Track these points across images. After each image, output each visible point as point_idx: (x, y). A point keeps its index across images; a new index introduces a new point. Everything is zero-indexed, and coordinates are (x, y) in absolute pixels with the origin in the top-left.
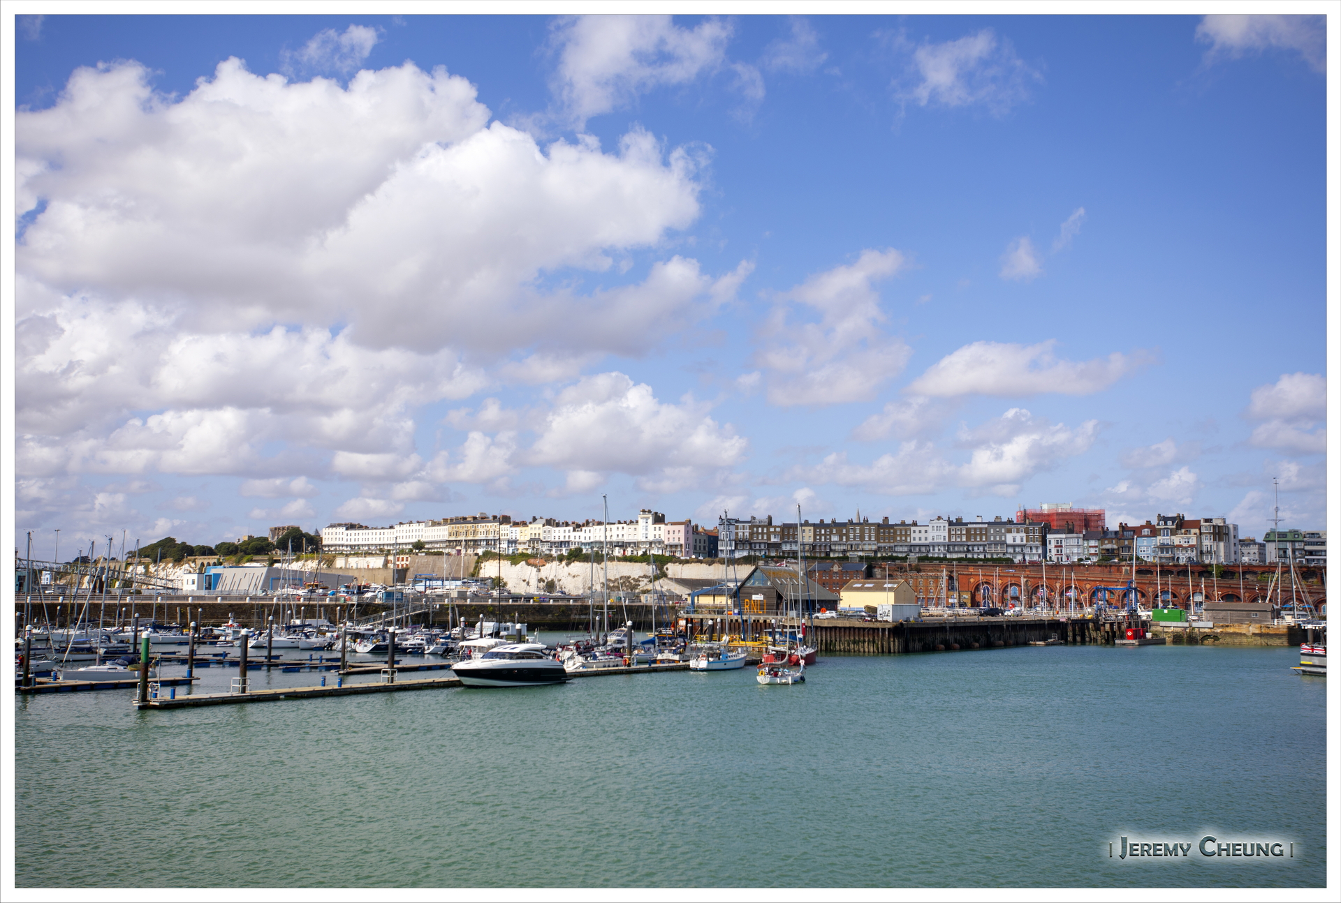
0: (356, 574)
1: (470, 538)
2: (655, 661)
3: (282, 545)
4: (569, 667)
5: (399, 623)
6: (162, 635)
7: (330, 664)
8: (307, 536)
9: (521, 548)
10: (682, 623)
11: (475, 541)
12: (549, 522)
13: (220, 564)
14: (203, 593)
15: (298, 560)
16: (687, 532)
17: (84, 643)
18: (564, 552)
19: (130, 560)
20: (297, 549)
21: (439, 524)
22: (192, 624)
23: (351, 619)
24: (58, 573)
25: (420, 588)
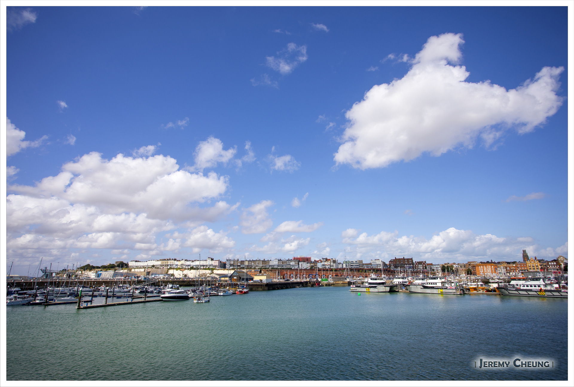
0: (137, 273)
2: (211, 294)
3: (118, 266)
4: (190, 295)
5: (147, 285)
6: (85, 289)
7: (129, 296)
8: (125, 264)
9: (179, 267)
10: (217, 284)
11: (167, 265)
12: (186, 260)
13: (102, 271)
14: (96, 278)
15: (122, 270)
16: (219, 263)
17: (63, 291)
18: (189, 267)
19: (77, 270)
20: (122, 267)
21: (159, 261)
22: (94, 286)
23: (135, 284)
24: (57, 273)
25: (153, 276)
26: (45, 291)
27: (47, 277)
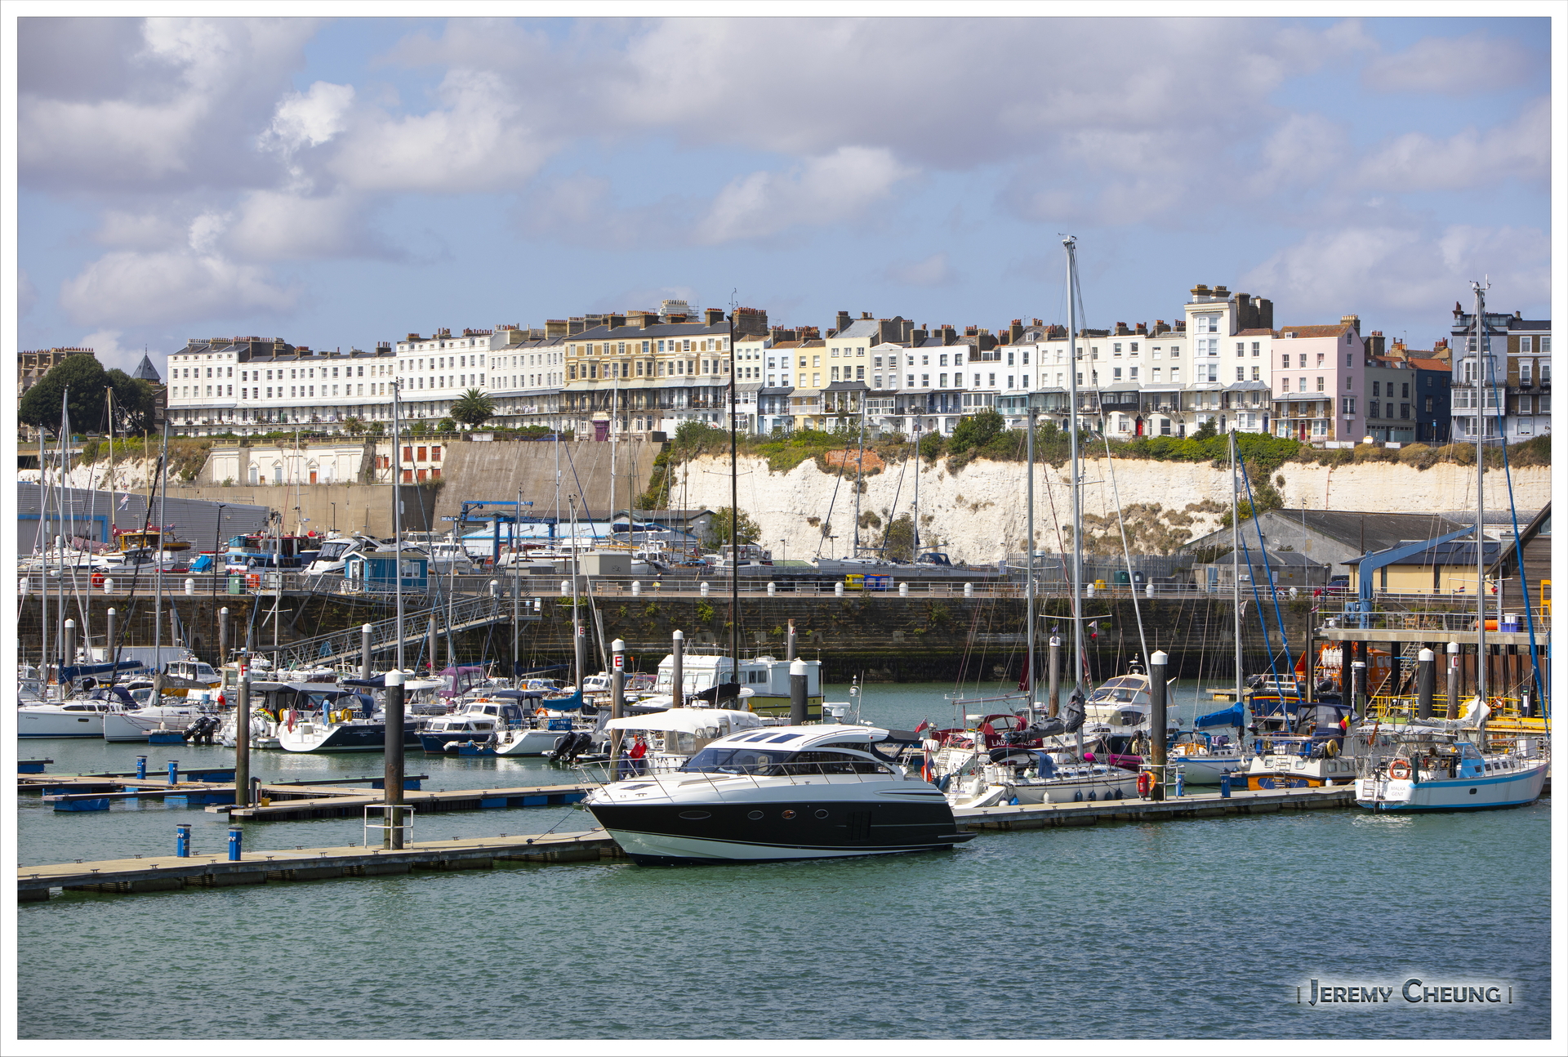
0: (275, 502)
1: (637, 383)
2: (1242, 782)
3: (41, 411)
4: (965, 801)
8: (115, 379)
9: (801, 416)
11: (653, 393)
12: (893, 331)
16: (1345, 360)
18: (943, 427)
20: (89, 422)
21: (536, 339)
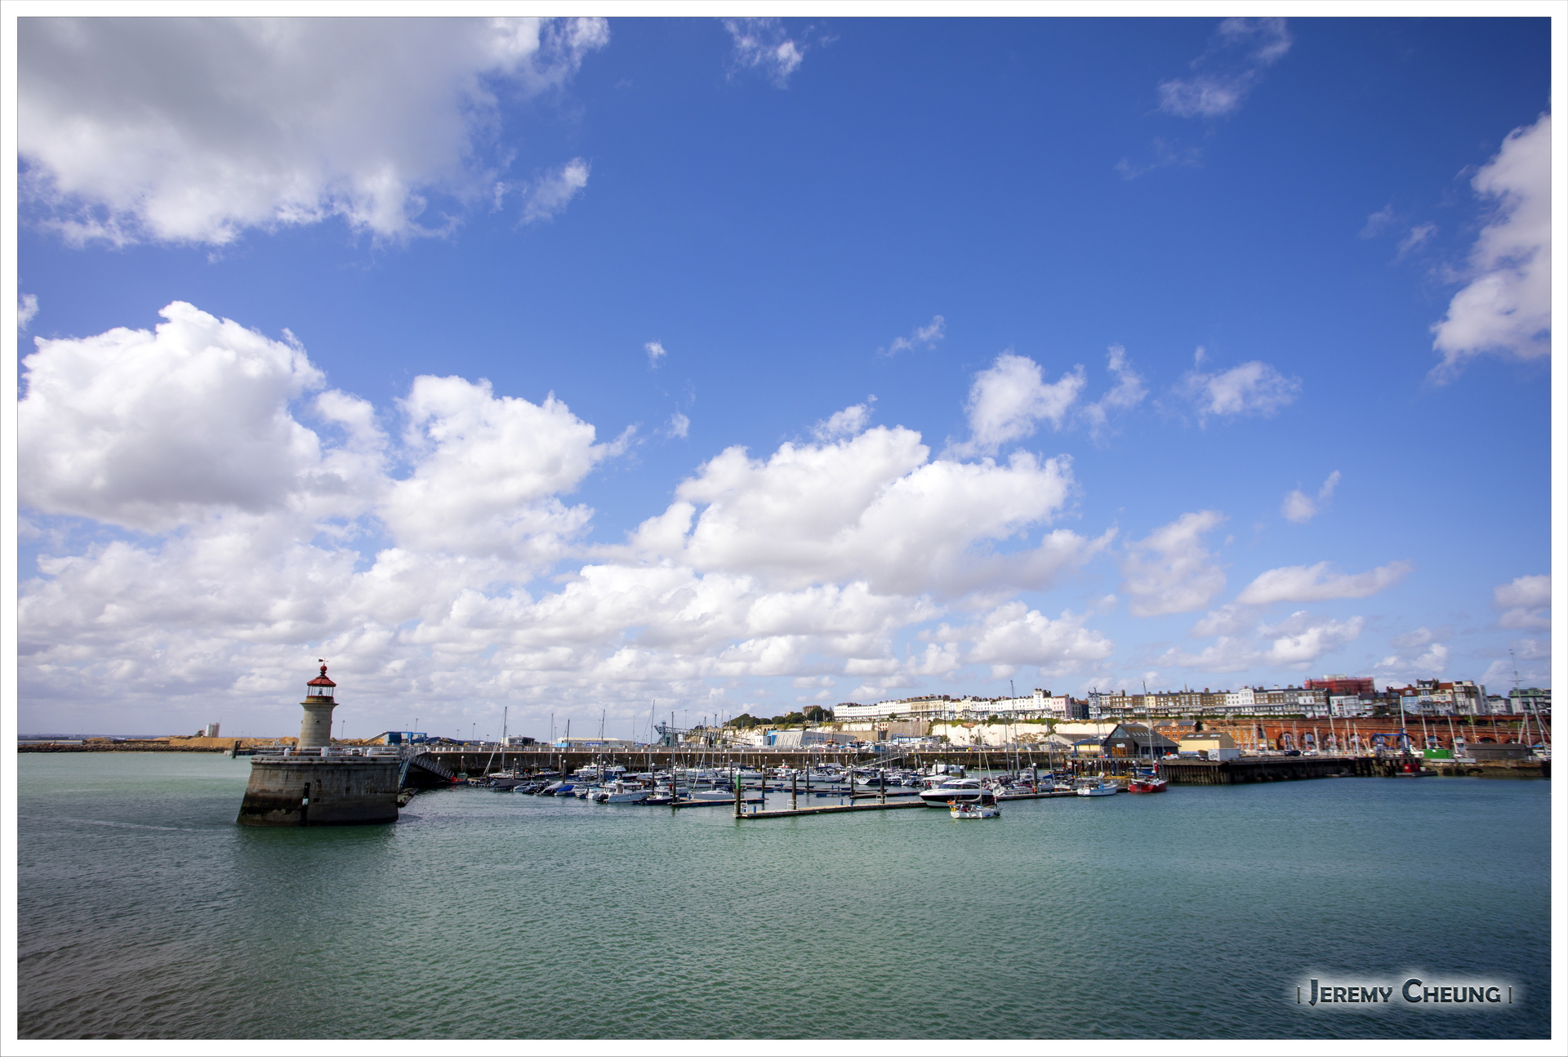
0: (856, 735)
1: (925, 710)
2: (1053, 790)
3: (811, 717)
5: (884, 765)
6: (745, 773)
7: (844, 791)
8: (825, 711)
9: (958, 716)
10: (1070, 764)
11: (928, 712)
12: (975, 699)
13: (775, 729)
14: (766, 747)
15: (820, 726)
16: (1067, 703)
17: (703, 777)
18: (986, 718)
19: (725, 728)
20: (820, 719)
21: (905, 702)
22: (763, 766)
23: (855, 763)
24: (687, 735)
25: (896, 743)
26: (670, 775)
27: (668, 742)
